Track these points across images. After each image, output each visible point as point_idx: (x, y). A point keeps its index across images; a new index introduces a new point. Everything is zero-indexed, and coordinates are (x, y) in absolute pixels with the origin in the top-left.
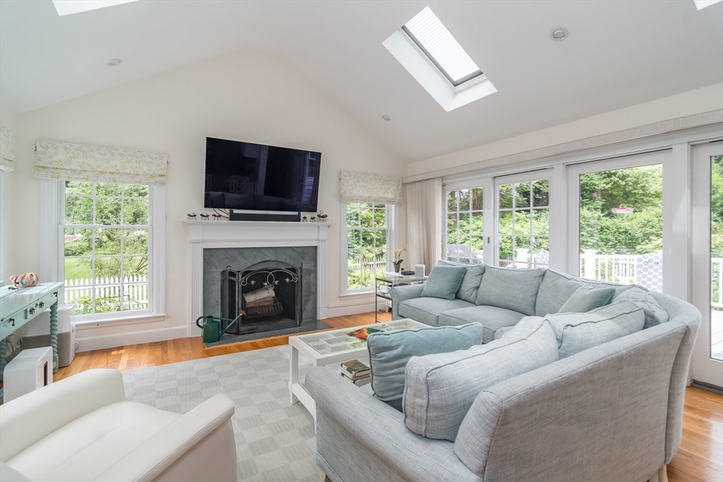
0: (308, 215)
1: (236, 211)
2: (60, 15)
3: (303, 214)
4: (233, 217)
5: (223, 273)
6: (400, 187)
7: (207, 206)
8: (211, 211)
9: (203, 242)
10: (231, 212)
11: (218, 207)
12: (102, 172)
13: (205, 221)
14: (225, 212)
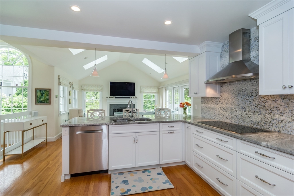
0: (133, 97)
1: (116, 96)
2: (86, 69)
3: (131, 97)
4: (116, 98)
5: (114, 109)
6: (158, 89)
7: (110, 95)
8: (111, 96)
9: (110, 103)
10: (115, 97)
11: (113, 96)
12: (92, 90)
13: (110, 99)
14: (114, 97)
